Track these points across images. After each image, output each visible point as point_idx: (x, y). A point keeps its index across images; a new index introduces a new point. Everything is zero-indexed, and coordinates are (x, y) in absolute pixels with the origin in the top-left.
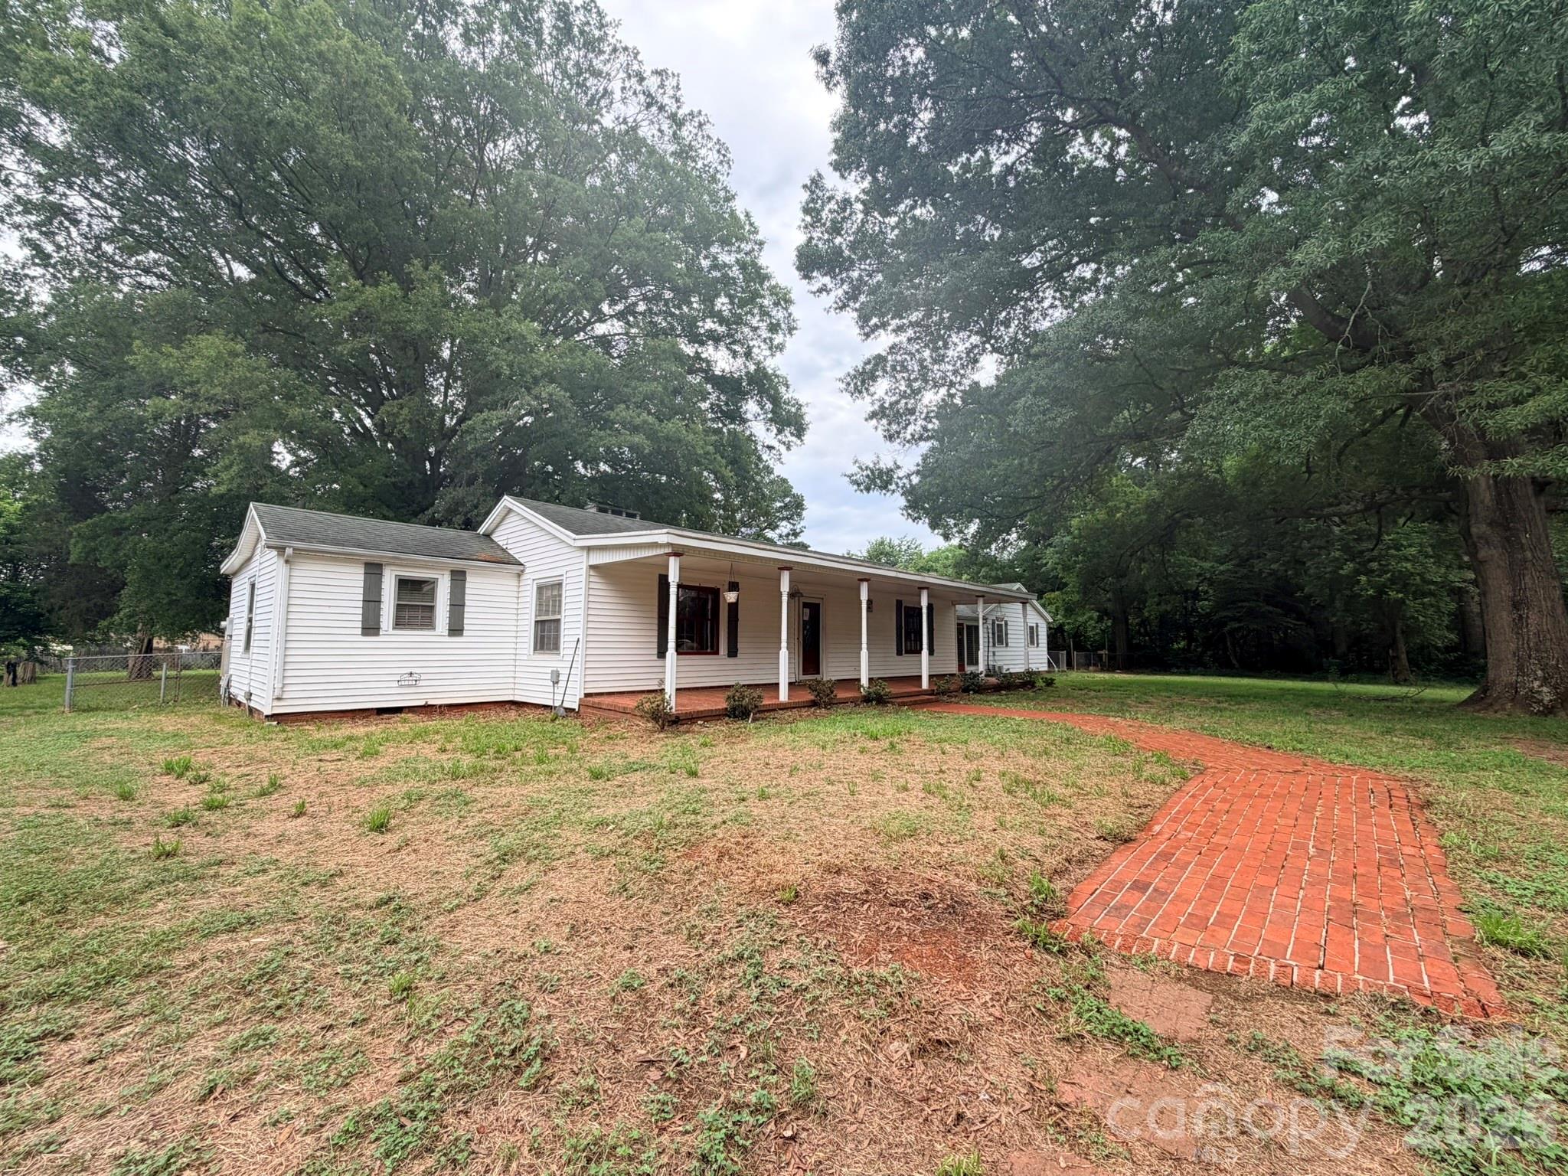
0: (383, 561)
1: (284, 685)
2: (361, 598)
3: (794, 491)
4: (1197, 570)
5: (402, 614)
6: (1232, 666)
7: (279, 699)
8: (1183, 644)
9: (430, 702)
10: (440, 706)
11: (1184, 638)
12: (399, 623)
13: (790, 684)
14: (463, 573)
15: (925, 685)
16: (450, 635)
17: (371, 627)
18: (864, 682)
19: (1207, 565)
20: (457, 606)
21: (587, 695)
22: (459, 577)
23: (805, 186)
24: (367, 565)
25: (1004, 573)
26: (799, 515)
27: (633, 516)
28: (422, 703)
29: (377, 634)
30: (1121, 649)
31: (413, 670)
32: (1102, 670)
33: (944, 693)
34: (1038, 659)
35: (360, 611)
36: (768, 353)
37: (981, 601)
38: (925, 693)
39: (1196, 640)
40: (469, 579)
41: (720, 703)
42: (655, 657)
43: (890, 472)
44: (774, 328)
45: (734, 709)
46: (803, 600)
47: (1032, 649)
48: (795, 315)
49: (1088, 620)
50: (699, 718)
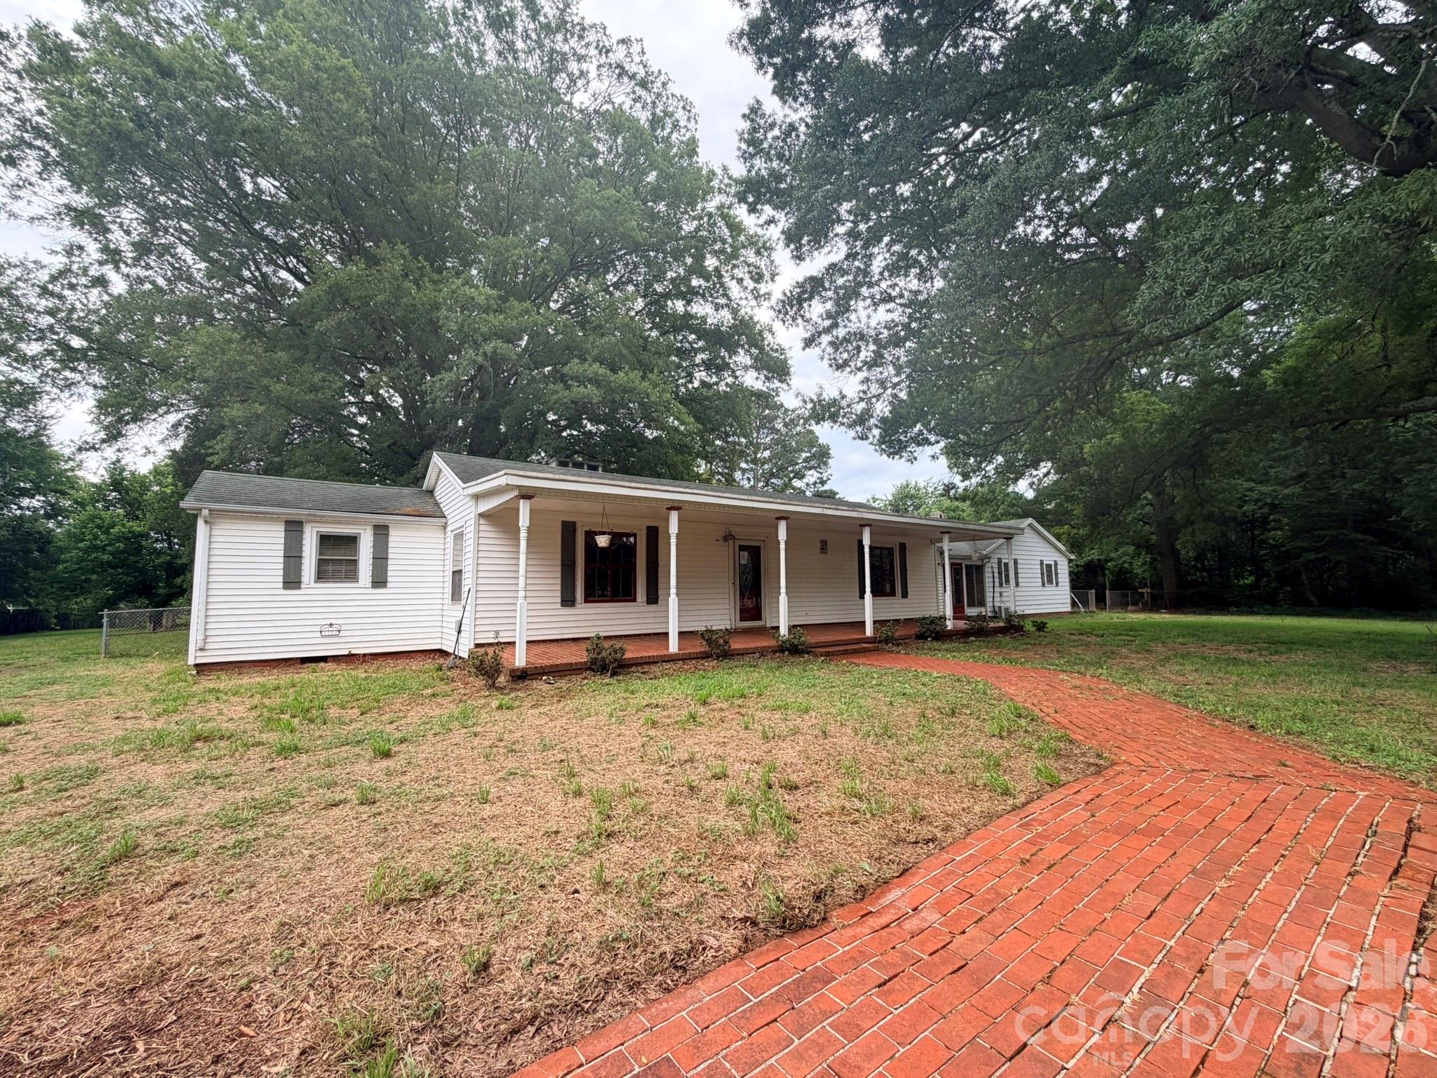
0: (303, 518)
1: (206, 637)
2: (282, 553)
3: (820, 441)
4: (1255, 495)
5: (323, 568)
6: (1310, 604)
7: (202, 650)
8: (1250, 580)
9: (354, 652)
10: (365, 655)
11: (1251, 573)
12: (321, 576)
13: (680, 633)
14: (386, 527)
15: (869, 631)
16: (373, 587)
17: (292, 581)
18: (783, 631)
19: (1266, 489)
20: (381, 560)
21: (477, 646)
22: (381, 532)
23: (744, 116)
24: (288, 523)
25: (1022, 509)
26: (825, 464)
27: (594, 468)
28: (346, 652)
29: (299, 588)
30: (1169, 587)
31: (333, 622)
32: (1143, 610)
33: (887, 641)
34: (1058, 598)
35: (281, 566)
36: (753, 303)
37: (946, 538)
38: (868, 640)
39: (1268, 575)
40: (392, 532)
41: (579, 655)
42: (559, 606)
43: (834, 402)
44: (758, 278)
45: (594, 661)
46: (738, 543)
47: (1050, 589)
48: (777, 262)
49: (1123, 556)
50: (544, 674)
